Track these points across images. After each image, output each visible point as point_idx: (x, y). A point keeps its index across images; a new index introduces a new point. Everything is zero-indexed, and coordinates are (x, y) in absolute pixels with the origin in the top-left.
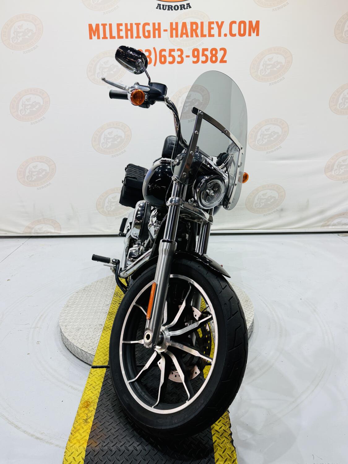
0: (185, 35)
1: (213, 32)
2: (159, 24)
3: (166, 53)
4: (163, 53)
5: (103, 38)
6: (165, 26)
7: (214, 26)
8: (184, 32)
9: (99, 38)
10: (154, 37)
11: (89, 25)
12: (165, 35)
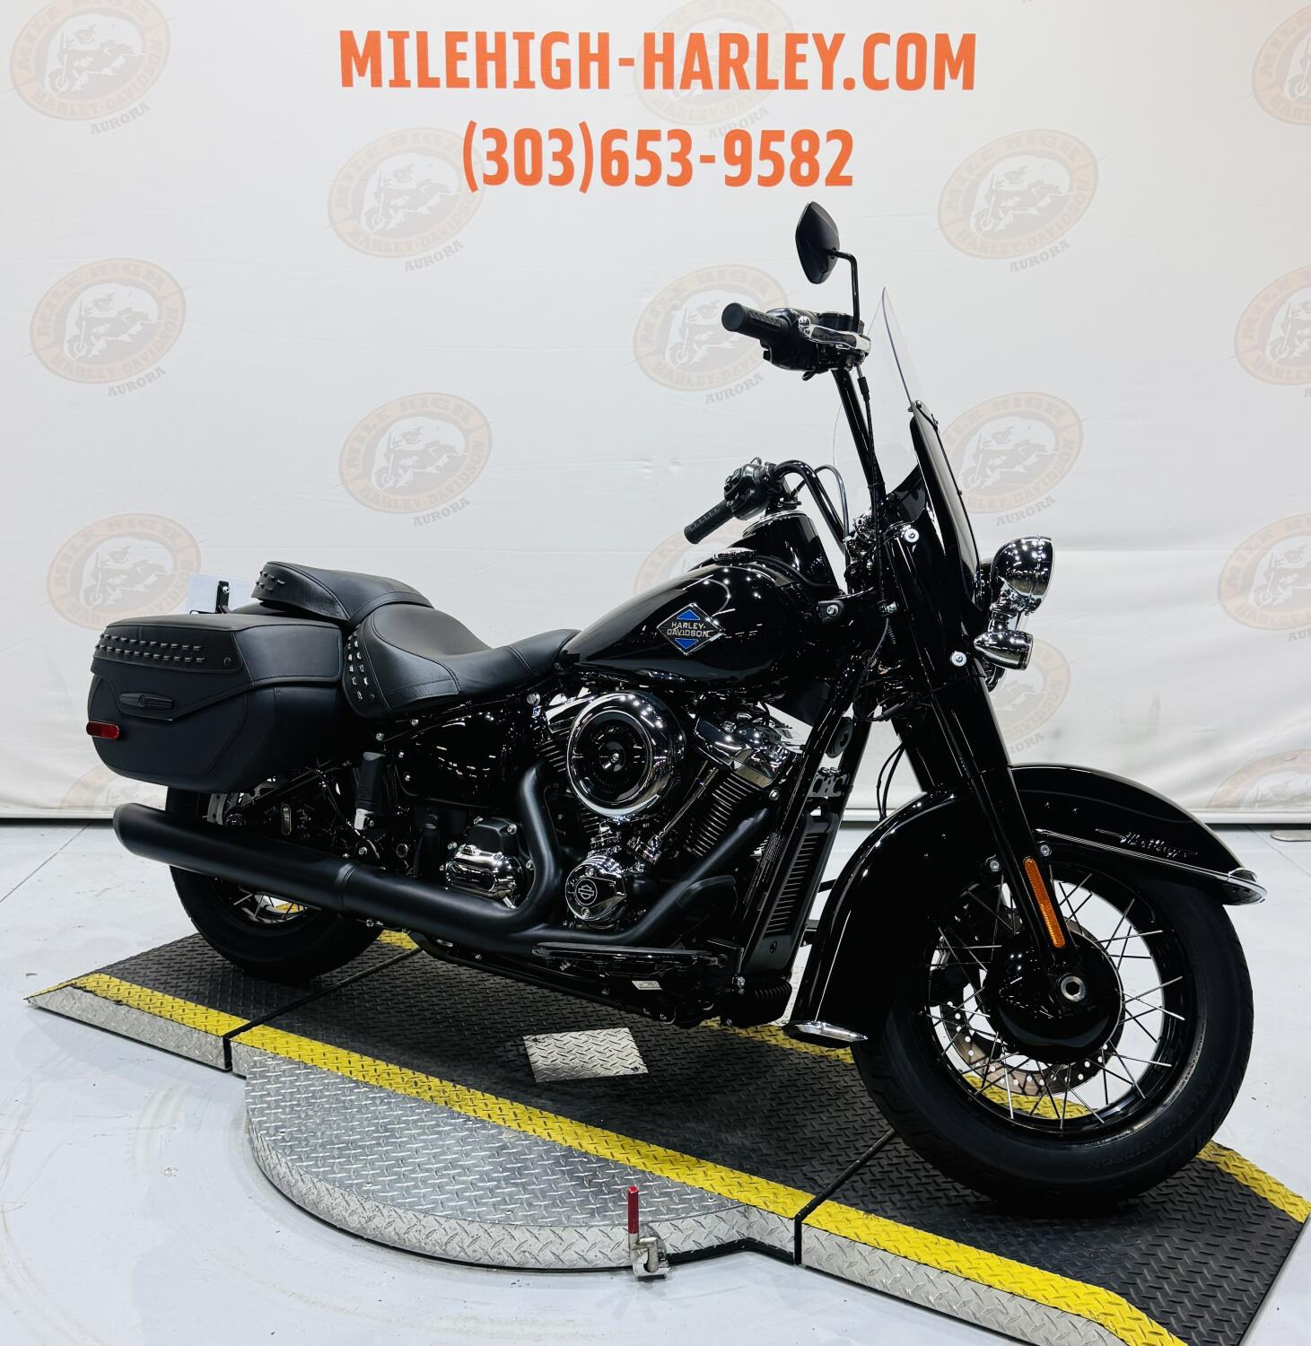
0: (700, 81)
1: (801, 72)
2: (604, 39)
3: (629, 146)
4: (617, 145)
5: (392, 84)
6: (627, 44)
7: (808, 49)
8: (696, 68)
9: (376, 82)
10: (585, 83)
11: (343, 33)
12: (625, 80)
